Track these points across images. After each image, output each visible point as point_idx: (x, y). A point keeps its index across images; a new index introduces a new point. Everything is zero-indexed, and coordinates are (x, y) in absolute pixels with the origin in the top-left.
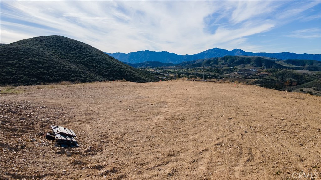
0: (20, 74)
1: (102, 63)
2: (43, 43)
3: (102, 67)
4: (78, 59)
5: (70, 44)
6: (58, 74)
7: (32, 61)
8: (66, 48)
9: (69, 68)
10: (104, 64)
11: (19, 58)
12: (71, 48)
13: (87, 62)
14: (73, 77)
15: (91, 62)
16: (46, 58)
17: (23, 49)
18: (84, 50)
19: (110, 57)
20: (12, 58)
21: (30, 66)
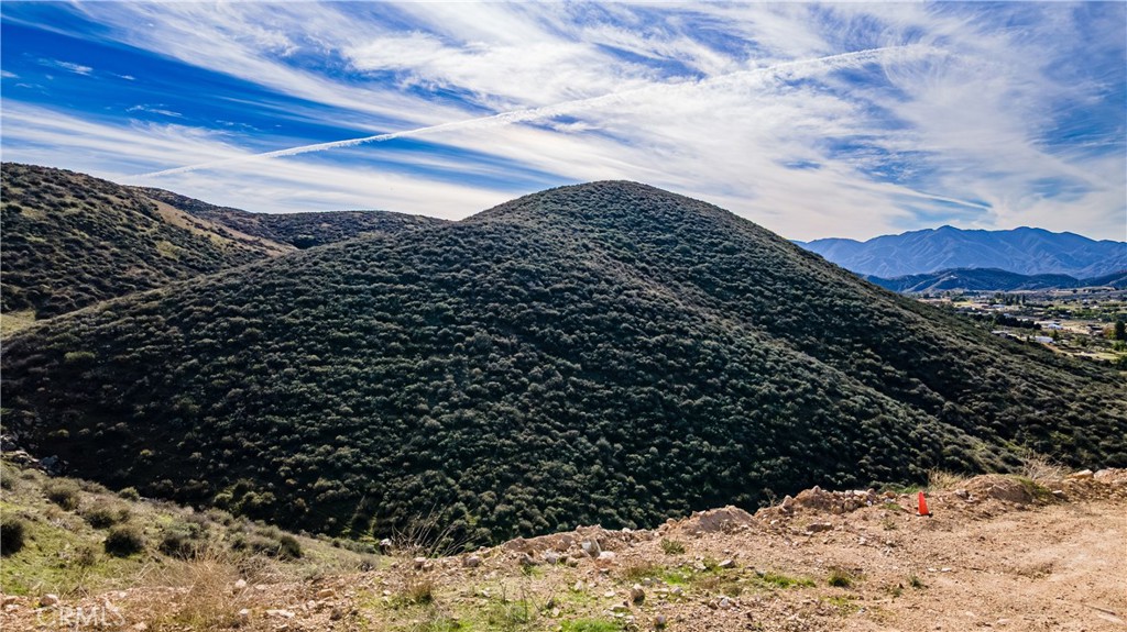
0: (468, 321)
1: (770, 275)
2: (566, 208)
3: (770, 294)
4: (678, 262)
5: (656, 208)
6: (596, 323)
7: (513, 270)
8: (639, 224)
9: (639, 295)
10: (781, 279)
11: (476, 262)
12: (657, 220)
13: (712, 272)
14: (652, 333)
15: (727, 271)
16: (561, 261)
17: (496, 230)
18: (705, 228)
19: (804, 253)
20: (456, 261)
21: (504, 290)
